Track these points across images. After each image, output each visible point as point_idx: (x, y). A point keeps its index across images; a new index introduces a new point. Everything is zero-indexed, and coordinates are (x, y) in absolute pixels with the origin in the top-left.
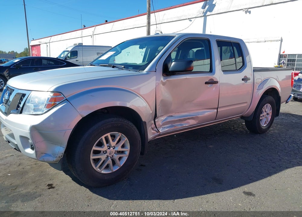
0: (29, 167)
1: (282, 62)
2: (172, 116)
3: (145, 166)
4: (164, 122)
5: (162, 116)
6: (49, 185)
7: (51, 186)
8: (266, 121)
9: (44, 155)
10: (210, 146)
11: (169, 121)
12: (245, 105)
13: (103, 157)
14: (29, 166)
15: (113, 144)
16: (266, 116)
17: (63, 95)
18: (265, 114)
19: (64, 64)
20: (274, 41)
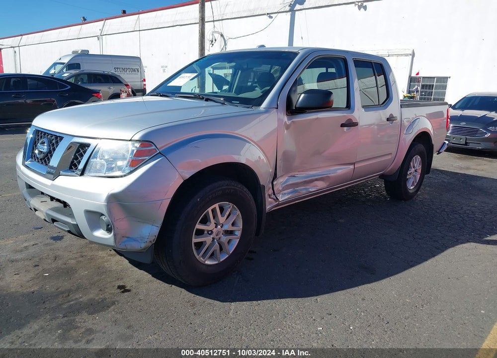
0: (73, 261)
1: (414, 88)
2: (294, 176)
3: (255, 252)
4: (285, 185)
5: (282, 176)
6: (120, 287)
7: (123, 289)
8: (413, 182)
9: (125, 239)
10: (340, 221)
11: (291, 184)
12: (389, 157)
13: (208, 239)
14: (72, 259)
15: (222, 219)
16: (414, 174)
17: (155, 146)
18: (413, 170)
19: (67, 87)
20: (402, 55)
